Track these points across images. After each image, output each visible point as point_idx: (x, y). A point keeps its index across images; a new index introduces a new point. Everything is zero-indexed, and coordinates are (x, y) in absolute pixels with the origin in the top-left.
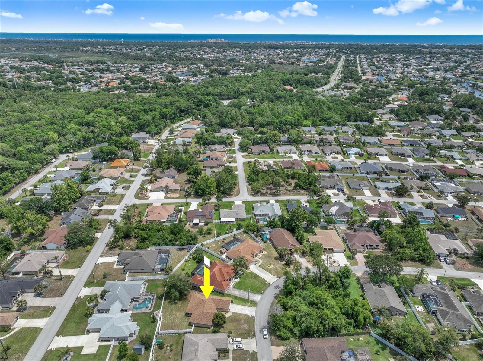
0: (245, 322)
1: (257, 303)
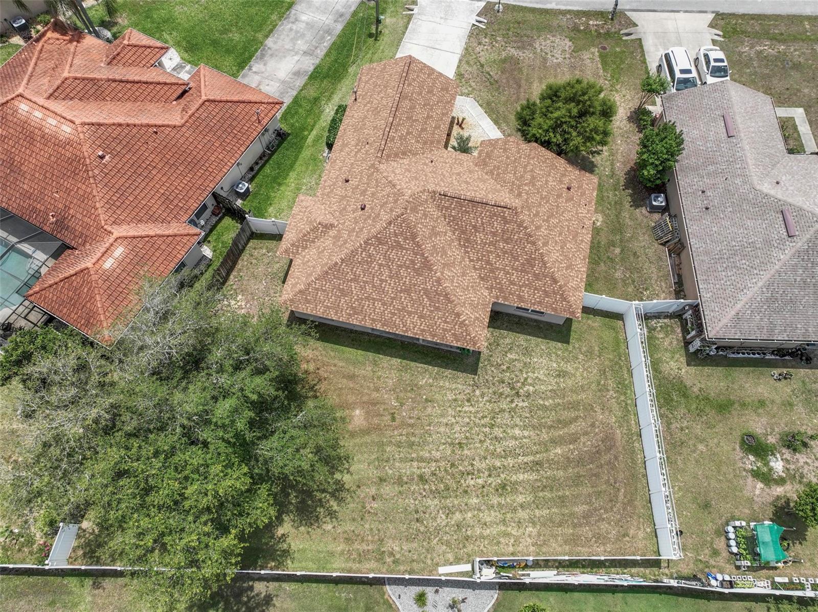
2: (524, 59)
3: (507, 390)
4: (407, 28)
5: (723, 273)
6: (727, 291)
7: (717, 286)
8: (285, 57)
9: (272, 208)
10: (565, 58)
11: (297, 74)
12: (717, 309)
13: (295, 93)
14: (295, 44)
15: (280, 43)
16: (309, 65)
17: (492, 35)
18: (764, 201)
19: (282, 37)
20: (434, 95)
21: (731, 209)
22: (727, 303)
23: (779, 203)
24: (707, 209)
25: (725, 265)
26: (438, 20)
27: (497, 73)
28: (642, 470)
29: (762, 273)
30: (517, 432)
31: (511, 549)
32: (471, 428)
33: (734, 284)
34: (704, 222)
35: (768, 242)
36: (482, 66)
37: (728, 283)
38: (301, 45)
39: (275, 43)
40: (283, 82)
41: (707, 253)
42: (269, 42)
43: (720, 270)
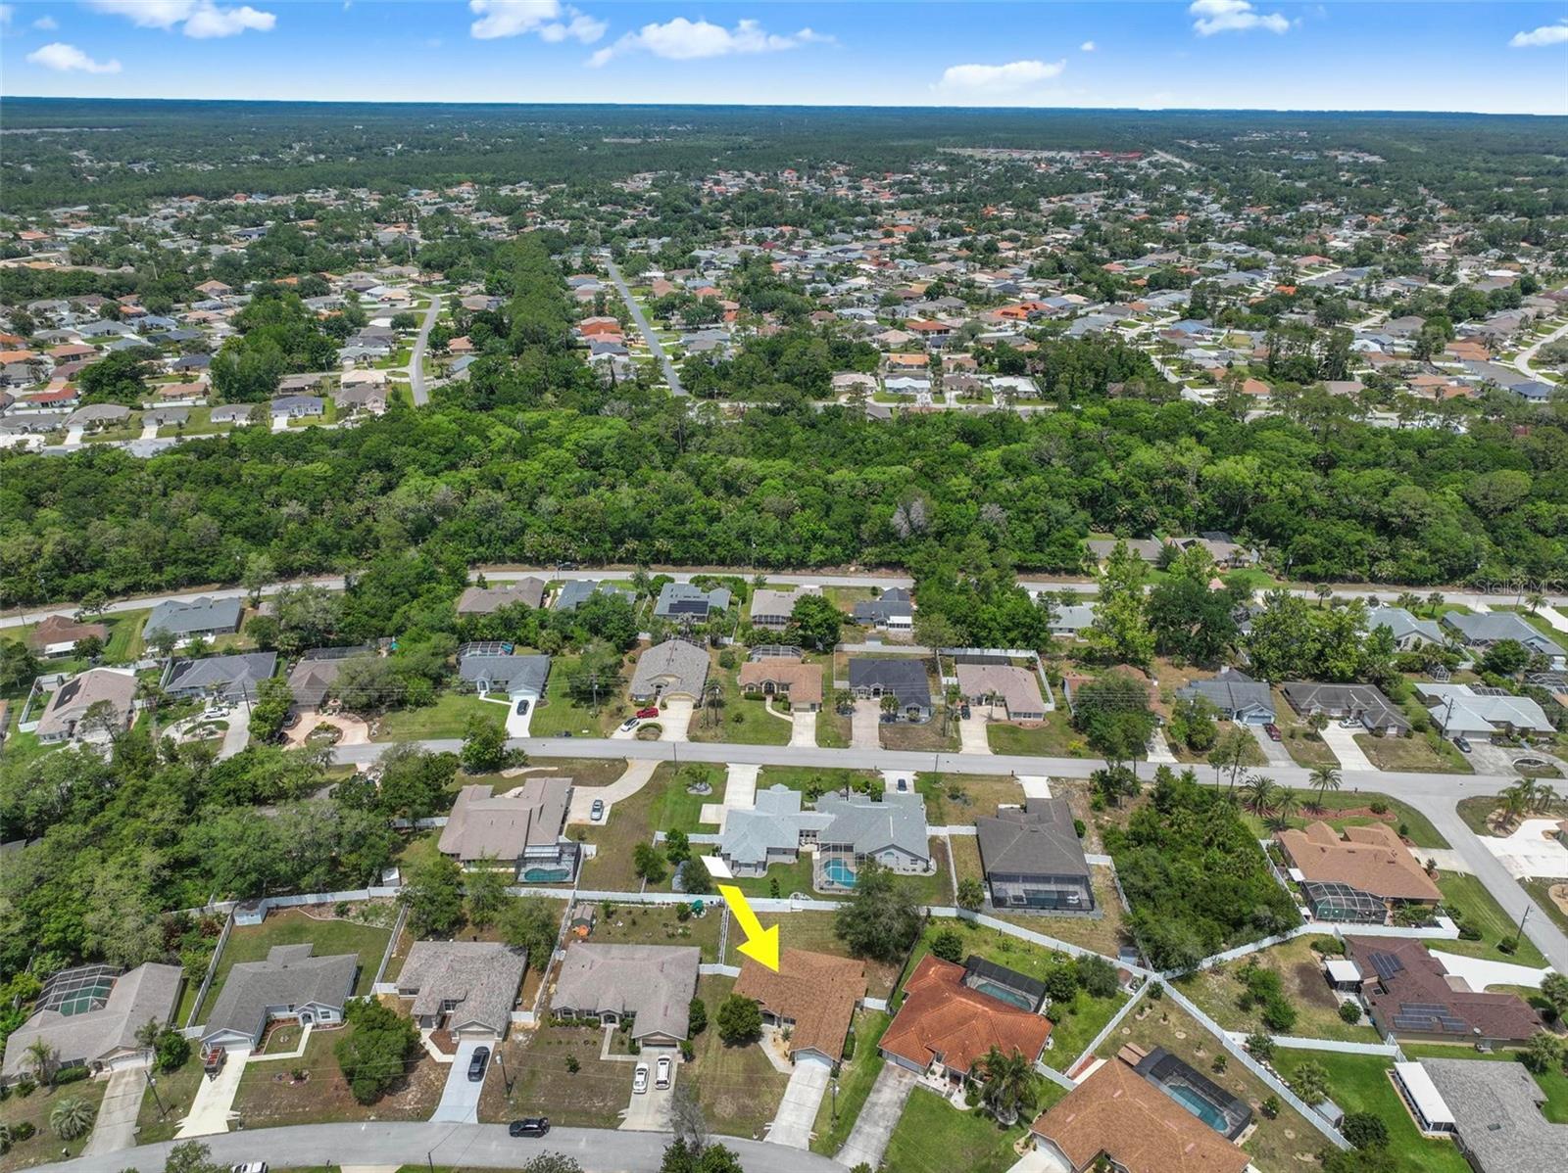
0: (743, 1109)
1: (830, 1157)
2: (745, 1098)
4: (816, 1120)
6: (689, 958)
7: (691, 960)
9: (877, 1020)
10: (720, 1099)
11: (879, 1091)
13: (879, 1079)
14: (884, 1110)
15: (893, 1112)
16: (873, 1097)
17: (761, 1117)
19: (893, 1116)
21: (678, 981)
22: (691, 954)
23: (662, 974)
24: (686, 985)
25: (686, 965)
26: (796, 1126)
27: (763, 1087)
29: (677, 957)
33: (685, 959)
36: (771, 1093)
38: (879, 1110)
39: (896, 1112)
40: (886, 1085)
42: (899, 1113)
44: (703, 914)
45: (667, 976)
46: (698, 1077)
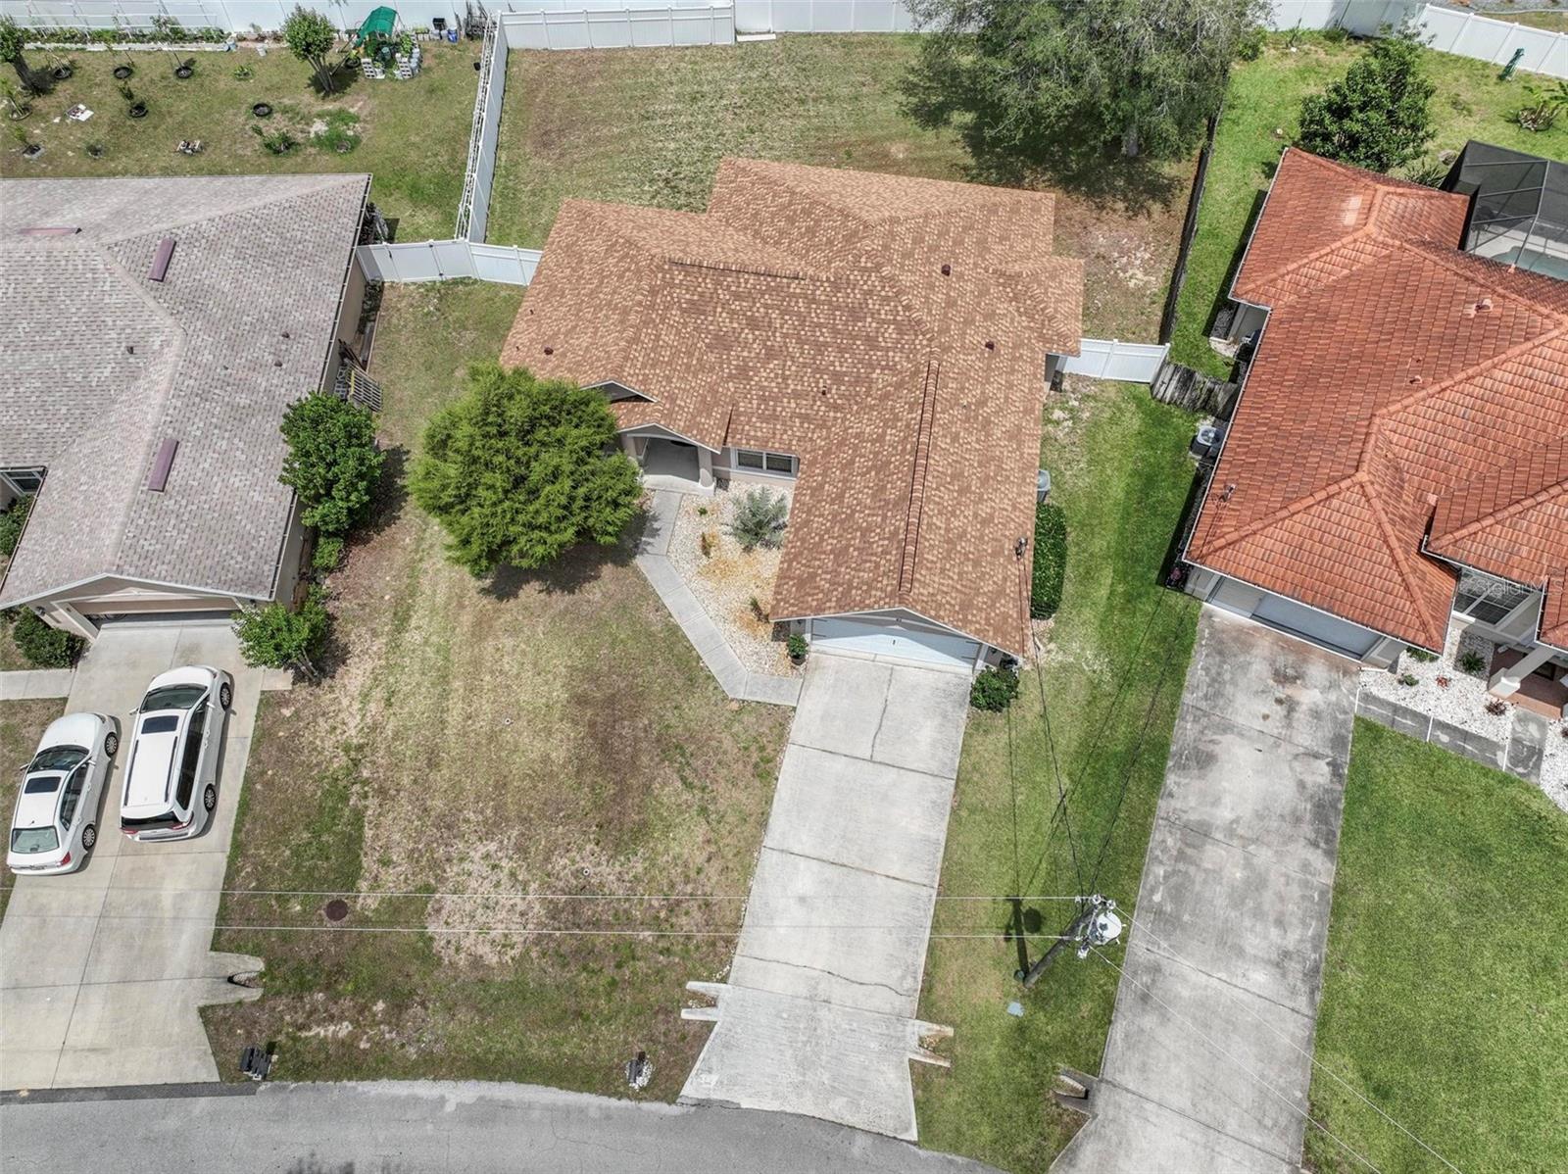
0: (572, 907)
2: (580, 849)
3: (683, 185)
4: (932, 949)
5: (307, 237)
6: (314, 215)
7: (325, 226)
8: (1260, 816)
9: (1136, 427)
10: (462, 860)
11: (1204, 760)
12: (341, 200)
13: (1188, 698)
14: (1248, 864)
15: (1292, 866)
16: (1181, 792)
17: (666, 952)
18: (181, 308)
19: (1295, 891)
20: (832, 551)
21: (245, 318)
22: (322, 201)
23: (158, 295)
24: (287, 336)
25: (300, 247)
26: (838, 991)
27: (664, 784)
28: (505, 117)
29: (249, 216)
30: (672, 146)
31: (687, 52)
32: (737, 146)
33: (298, 220)
34: (302, 319)
35: (213, 247)
36: (703, 810)
37: (307, 223)
38: (1223, 861)
39: (1306, 866)
40: (1227, 728)
41: (321, 273)
42: (1325, 872)
43: (311, 245)
44: (405, 64)
45: (191, 304)
46: (357, 754)
